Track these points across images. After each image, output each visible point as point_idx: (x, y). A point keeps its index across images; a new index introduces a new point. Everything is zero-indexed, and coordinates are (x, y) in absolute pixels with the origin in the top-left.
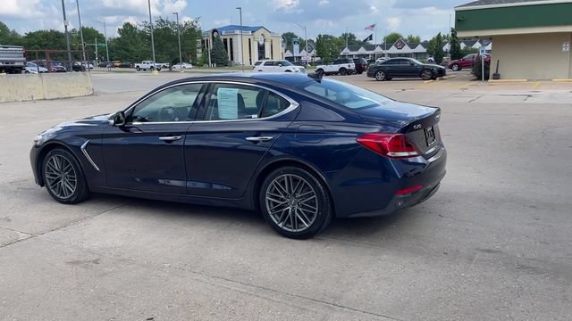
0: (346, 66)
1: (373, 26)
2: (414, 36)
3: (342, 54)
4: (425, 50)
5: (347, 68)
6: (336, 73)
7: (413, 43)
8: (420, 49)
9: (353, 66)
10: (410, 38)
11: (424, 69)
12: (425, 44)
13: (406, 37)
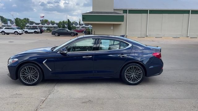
0: (37, 30)
1: (43, 17)
2: (53, 21)
3: (26, 26)
4: (57, 26)
5: (37, 31)
6: (32, 33)
7: (53, 23)
8: (55, 25)
9: (39, 30)
10: (51, 21)
11: (72, 33)
12: (57, 24)
13: (50, 21)
